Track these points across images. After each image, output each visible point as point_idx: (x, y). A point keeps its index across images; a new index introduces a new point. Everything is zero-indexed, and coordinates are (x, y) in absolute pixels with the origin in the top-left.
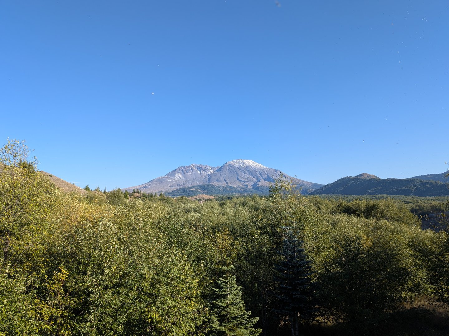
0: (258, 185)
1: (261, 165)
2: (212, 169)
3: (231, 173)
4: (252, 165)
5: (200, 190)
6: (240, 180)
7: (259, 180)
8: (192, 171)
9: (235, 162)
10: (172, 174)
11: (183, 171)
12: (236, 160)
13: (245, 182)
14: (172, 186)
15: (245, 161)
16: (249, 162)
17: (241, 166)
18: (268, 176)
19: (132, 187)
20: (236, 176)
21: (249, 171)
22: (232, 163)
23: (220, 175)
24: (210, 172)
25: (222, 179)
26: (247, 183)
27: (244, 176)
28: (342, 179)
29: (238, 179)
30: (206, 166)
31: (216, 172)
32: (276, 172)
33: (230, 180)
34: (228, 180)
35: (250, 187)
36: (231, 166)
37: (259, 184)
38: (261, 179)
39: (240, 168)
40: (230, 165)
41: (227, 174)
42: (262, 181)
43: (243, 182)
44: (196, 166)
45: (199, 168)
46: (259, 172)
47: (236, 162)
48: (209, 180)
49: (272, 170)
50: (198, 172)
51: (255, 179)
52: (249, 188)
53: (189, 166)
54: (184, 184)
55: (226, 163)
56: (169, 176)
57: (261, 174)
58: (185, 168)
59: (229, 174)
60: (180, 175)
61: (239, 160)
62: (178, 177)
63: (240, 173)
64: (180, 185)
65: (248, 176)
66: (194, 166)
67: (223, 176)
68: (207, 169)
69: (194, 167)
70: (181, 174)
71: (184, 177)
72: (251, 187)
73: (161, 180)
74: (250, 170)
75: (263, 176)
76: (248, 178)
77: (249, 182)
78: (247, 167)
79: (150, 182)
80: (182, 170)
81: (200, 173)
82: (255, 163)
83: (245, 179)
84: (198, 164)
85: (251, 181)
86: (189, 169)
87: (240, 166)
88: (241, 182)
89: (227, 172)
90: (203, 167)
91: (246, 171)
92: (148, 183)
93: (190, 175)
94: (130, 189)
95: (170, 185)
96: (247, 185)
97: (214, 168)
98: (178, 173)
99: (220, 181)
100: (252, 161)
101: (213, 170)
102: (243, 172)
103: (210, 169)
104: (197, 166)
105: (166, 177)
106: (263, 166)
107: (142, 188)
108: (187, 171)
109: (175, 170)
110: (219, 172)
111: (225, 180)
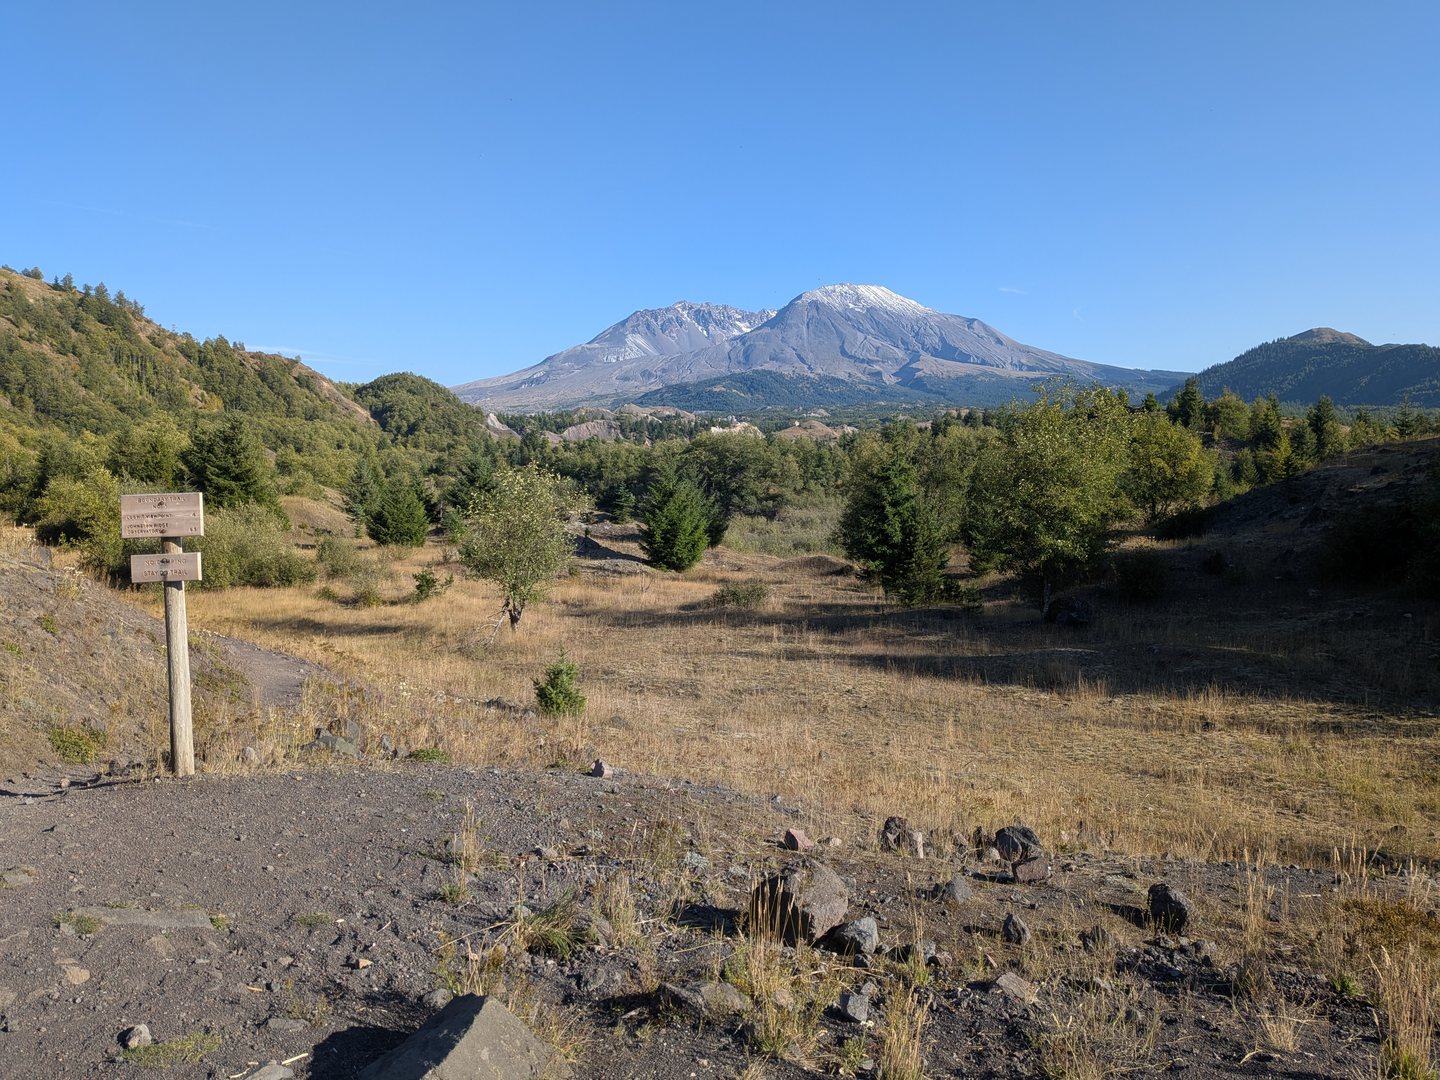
0: (918, 374)
1: (914, 302)
2: (747, 317)
3: (818, 333)
4: (886, 303)
5: (740, 389)
6: (850, 357)
7: (916, 357)
8: (681, 325)
9: (827, 294)
10: (615, 335)
11: (648, 326)
12: (830, 288)
13: (870, 362)
14: (626, 379)
15: (862, 289)
16: (876, 294)
17: (851, 306)
18: (942, 339)
19: (486, 381)
20: (838, 343)
21: (877, 323)
22: (819, 296)
23: (783, 340)
24: (740, 329)
25: (790, 353)
26: (877, 367)
27: (862, 343)
28: (1265, 348)
29: (844, 353)
30: (725, 308)
31: (767, 330)
32: (969, 327)
33: (818, 358)
34: (810, 358)
35: (889, 380)
36: (817, 309)
37: (919, 370)
38: (922, 352)
39: (846, 316)
40: (816, 305)
41: (805, 335)
42: (926, 356)
43: (863, 361)
44: (690, 309)
45: (702, 317)
46: (912, 327)
47: (833, 293)
48: (747, 357)
49: (953, 320)
50: (700, 328)
51: (900, 354)
52: (888, 383)
53: (667, 310)
54: (664, 371)
55: (800, 297)
56: (606, 345)
57: (917, 334)
58: (654, 314)
59: (813, 336)
60: (640, 341)
61: (842, 285)
62: (635, 348)
63: (847, 330)
64: (650, 375)
65: (878, 343)
66: (684, 308)
67: (793, 342)
68: (729, 317)
69: (685, 313)
70: (645, 336)
71: (656, 347)
72: (894, 380)
73: (580, 358)
74: (878, 321)
75: (927, 341)
76: (877, 349)
77: (883, 362)
78: (871, 311)
79: (545, 361)
80: (648, 322)
81: (705, 333)
82: (894, 295)
83: (868, 351)
84: (698, 303)
85: (890, 359)
86: (670, 321)
87: (846, 308)
88: (857, 364)
89: (805, 329)
90: (715, 314)
91: (868, 326)
92: (539, 369)
93: (672, 339)
94: (483, 386)
95: (617, 373)
96: (879, 374)
97: (752, 314)
98: (633, 332)
99: (784, 361)
100: (883, 288)
101: (747, 324)
102: (859, 329)
103: (738, 320)
104: (696, 307)
105: (595, 345)
106: (921, 307)
107: (524, 383)
108: (662, 326)
109: (623, 323)
110: (776, 331)
111: (799, 356)
